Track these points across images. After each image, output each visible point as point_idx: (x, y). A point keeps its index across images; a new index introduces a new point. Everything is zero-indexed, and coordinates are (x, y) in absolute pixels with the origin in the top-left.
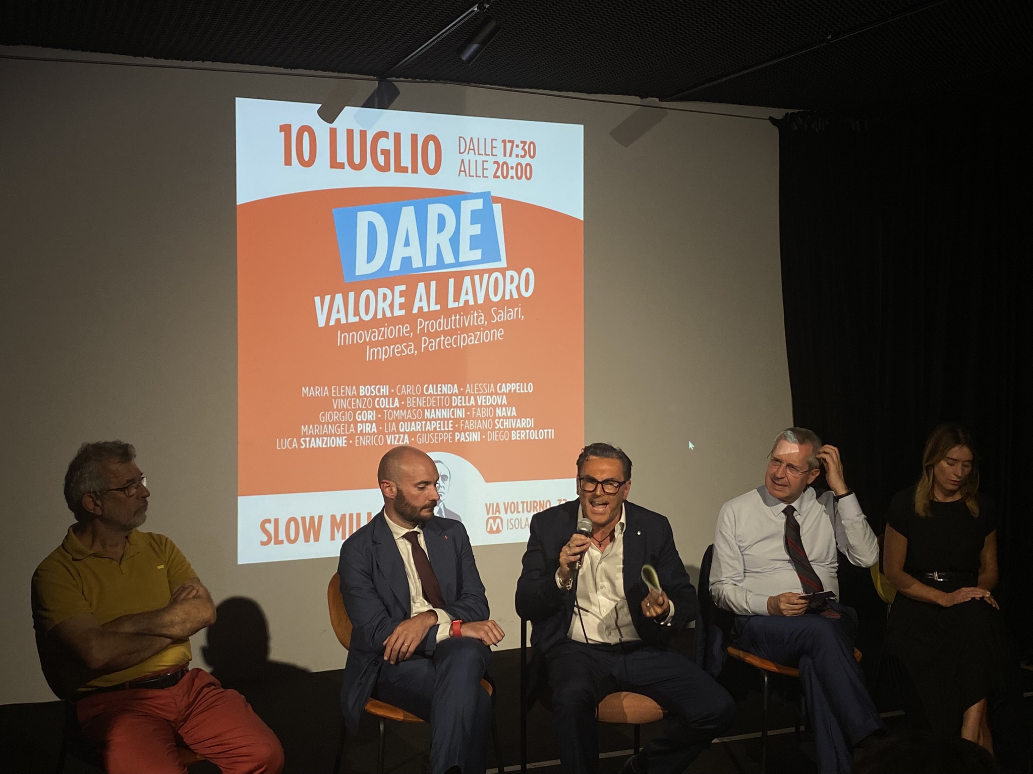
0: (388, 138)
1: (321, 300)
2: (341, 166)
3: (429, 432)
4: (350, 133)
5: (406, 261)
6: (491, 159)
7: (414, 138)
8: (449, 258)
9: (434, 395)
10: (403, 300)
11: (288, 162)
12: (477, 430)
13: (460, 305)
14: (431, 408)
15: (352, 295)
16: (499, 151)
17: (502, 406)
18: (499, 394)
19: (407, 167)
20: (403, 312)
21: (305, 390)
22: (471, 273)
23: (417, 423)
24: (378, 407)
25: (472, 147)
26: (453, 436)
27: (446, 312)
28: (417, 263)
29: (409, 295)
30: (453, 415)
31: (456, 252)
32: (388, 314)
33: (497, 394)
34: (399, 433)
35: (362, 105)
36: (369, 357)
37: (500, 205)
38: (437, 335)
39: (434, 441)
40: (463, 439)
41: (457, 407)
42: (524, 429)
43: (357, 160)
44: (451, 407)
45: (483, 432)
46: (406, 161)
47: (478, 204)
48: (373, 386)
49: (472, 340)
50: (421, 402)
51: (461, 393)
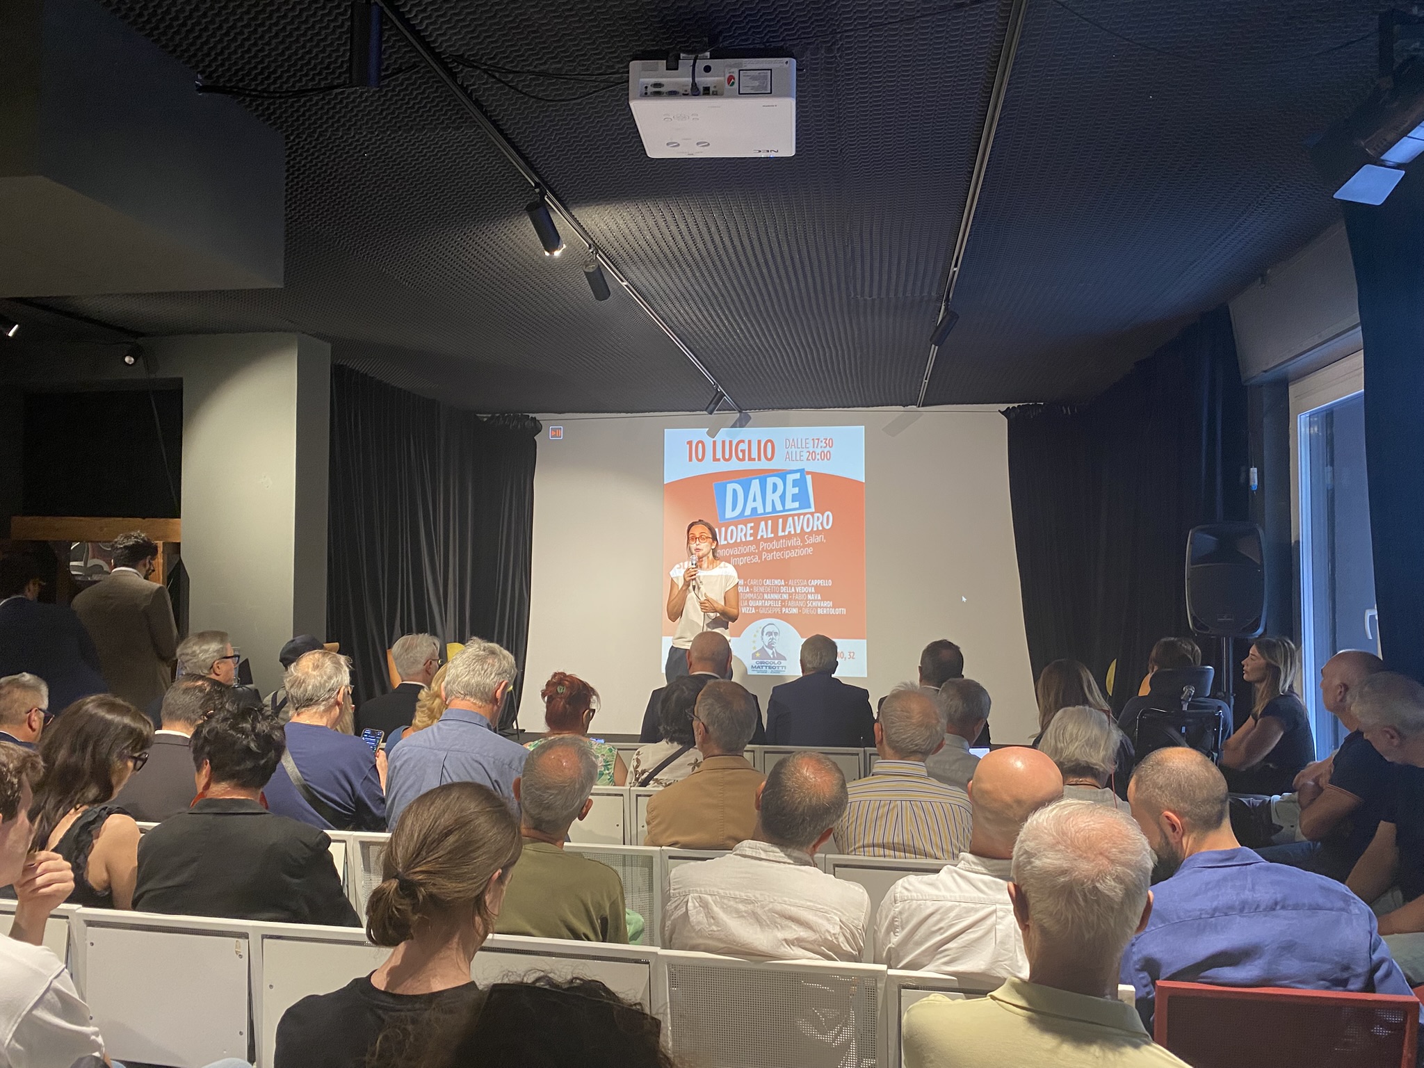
0: (744, 443)
2: (719, 460)
3: (766, 607)
4: (724, 442)
5: (754, 510)
6: (805, 450)
7: (759, 442)
8: (779, 507)
9: (770, 586)
10: (752, 531)
11: (691, 460)
12: (796, 607)
13: (786, 534)
14: (768, 593)
16: (810, 445)
17: (811, 593)
18: (810, 586)
19: (756, 458)
20: (752, 538)
22: (793, 516)
23: (760, 601)
25: (794, 444)
26: (782, 609)
27: (777, 538)
28: (760, 510)
29: (756, 529)
30: (781, 598)
31: (783, 504)
32: (744, 540)
33: (808, 586)
34: (749, 606)
35: (730, 427)
37: (810, 476)
38: (772, 551)
39: (770, 612)
40: (787, 612)
41: (784, 593)
42: (826, 608)
43: (727, 457)
44: (780, 593)
45: (800, 608)
46: (755, 454)
47: (797, 476)
49: (793, 554)
50: (762, 589)
51: (786, 585)
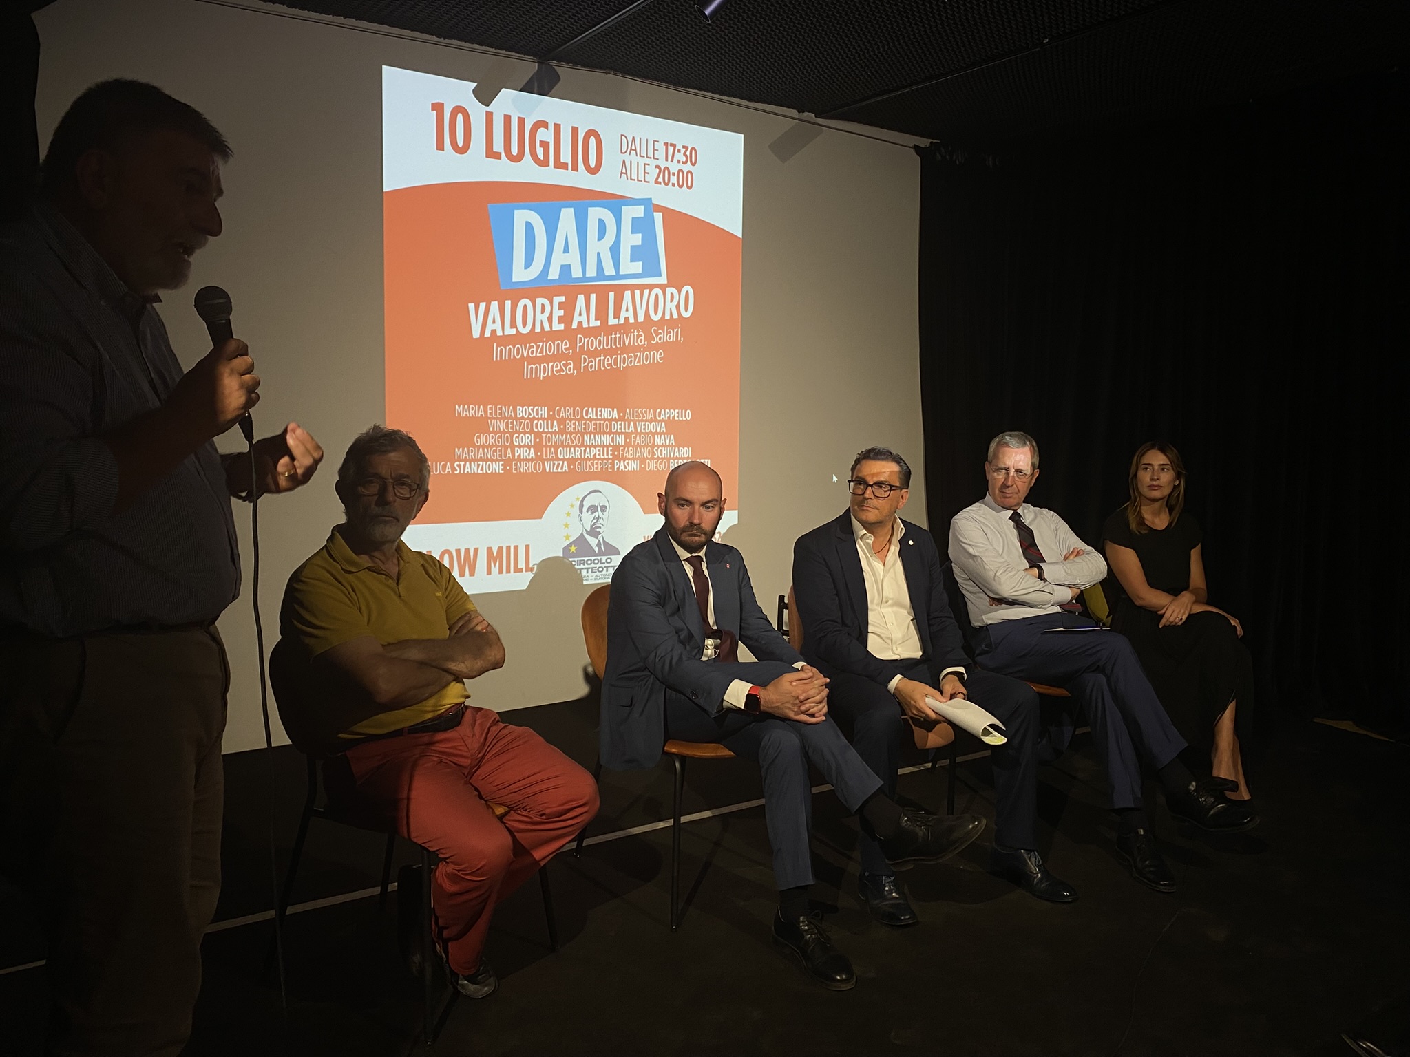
0: (547, 129)
1: (475, 307)
2: (497, 156)
3: (588, 459)
4: (507, 119)
5: (566, 269)
6: (653, 163)
7: (575, 131)
8: (609, 269)
9: (594, 420)
10: (562, 313)
11: (440, 146)
12: (637, 459)
13: (620, 323)
14: (591, 433)
15: (508, 303)
16: (661, 154)
17: (661, 434)
18: (659, 421)
19: (567, 164)
20: (562, 327)
21: (458, 409)
22: (632, 288)
23: (577, 449)
24: (536, 430)
25: (633, 148)
26: (613, 464)
27: (606, 329)
28: (577, 273)
29: (568, 307)
30: (613, 442)
31: (616, 263)
32: (547, 328)
33: (656, 420)
34: (558, 459)
35: (520, 89)
36: (526, 375)
37: (661, 214)
38: (596, 353)
39: (593, 469)
40: (622, 468)
41: (616, 433)
43: (514, 151)
44: (610, 433)
45: (643, 461)
46: (566, 157)
48: (532, 407)
49: (632, 361)
50: (580, 427)
51: (621, 419)
